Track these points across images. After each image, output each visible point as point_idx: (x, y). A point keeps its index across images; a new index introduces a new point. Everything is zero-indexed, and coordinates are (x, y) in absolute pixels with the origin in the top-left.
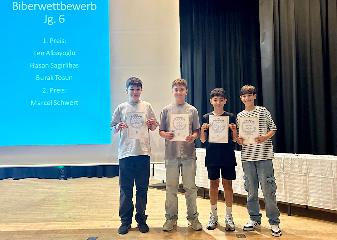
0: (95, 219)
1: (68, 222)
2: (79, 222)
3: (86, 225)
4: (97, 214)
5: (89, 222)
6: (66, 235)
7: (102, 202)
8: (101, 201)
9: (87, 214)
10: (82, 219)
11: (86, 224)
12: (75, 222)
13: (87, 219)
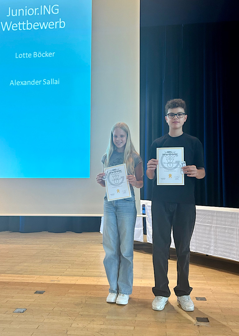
0: (46, 273)
1: (18, 275)
2: (29, 276)
3: (35, 279)
4: (50, 269)
5: (39, 276)
6: (13, 287)
7: (56, 258)
8: (56, 256)
9: (39, 268)
10: (33, 273)
11: (36, 277)
12: (25, 276)
13: (38, 273)
